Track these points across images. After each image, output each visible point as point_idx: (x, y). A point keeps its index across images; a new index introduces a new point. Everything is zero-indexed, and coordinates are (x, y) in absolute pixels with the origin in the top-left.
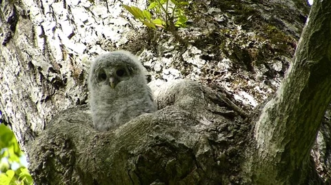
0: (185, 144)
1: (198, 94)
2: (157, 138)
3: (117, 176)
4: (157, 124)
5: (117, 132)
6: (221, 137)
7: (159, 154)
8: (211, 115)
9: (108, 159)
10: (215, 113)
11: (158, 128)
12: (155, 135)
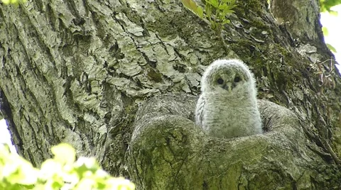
0: (291, 174)
1: (298, 127)
2: (272, 163)
3: (227, 184)
4: (272, 148)
5: (234, 144)
6: (320, 177)
7: (271, 178)
8: (311, 152)
9: (221, 166)
10: (314, 151)
11: (272, 153)
12: (271, 159)
